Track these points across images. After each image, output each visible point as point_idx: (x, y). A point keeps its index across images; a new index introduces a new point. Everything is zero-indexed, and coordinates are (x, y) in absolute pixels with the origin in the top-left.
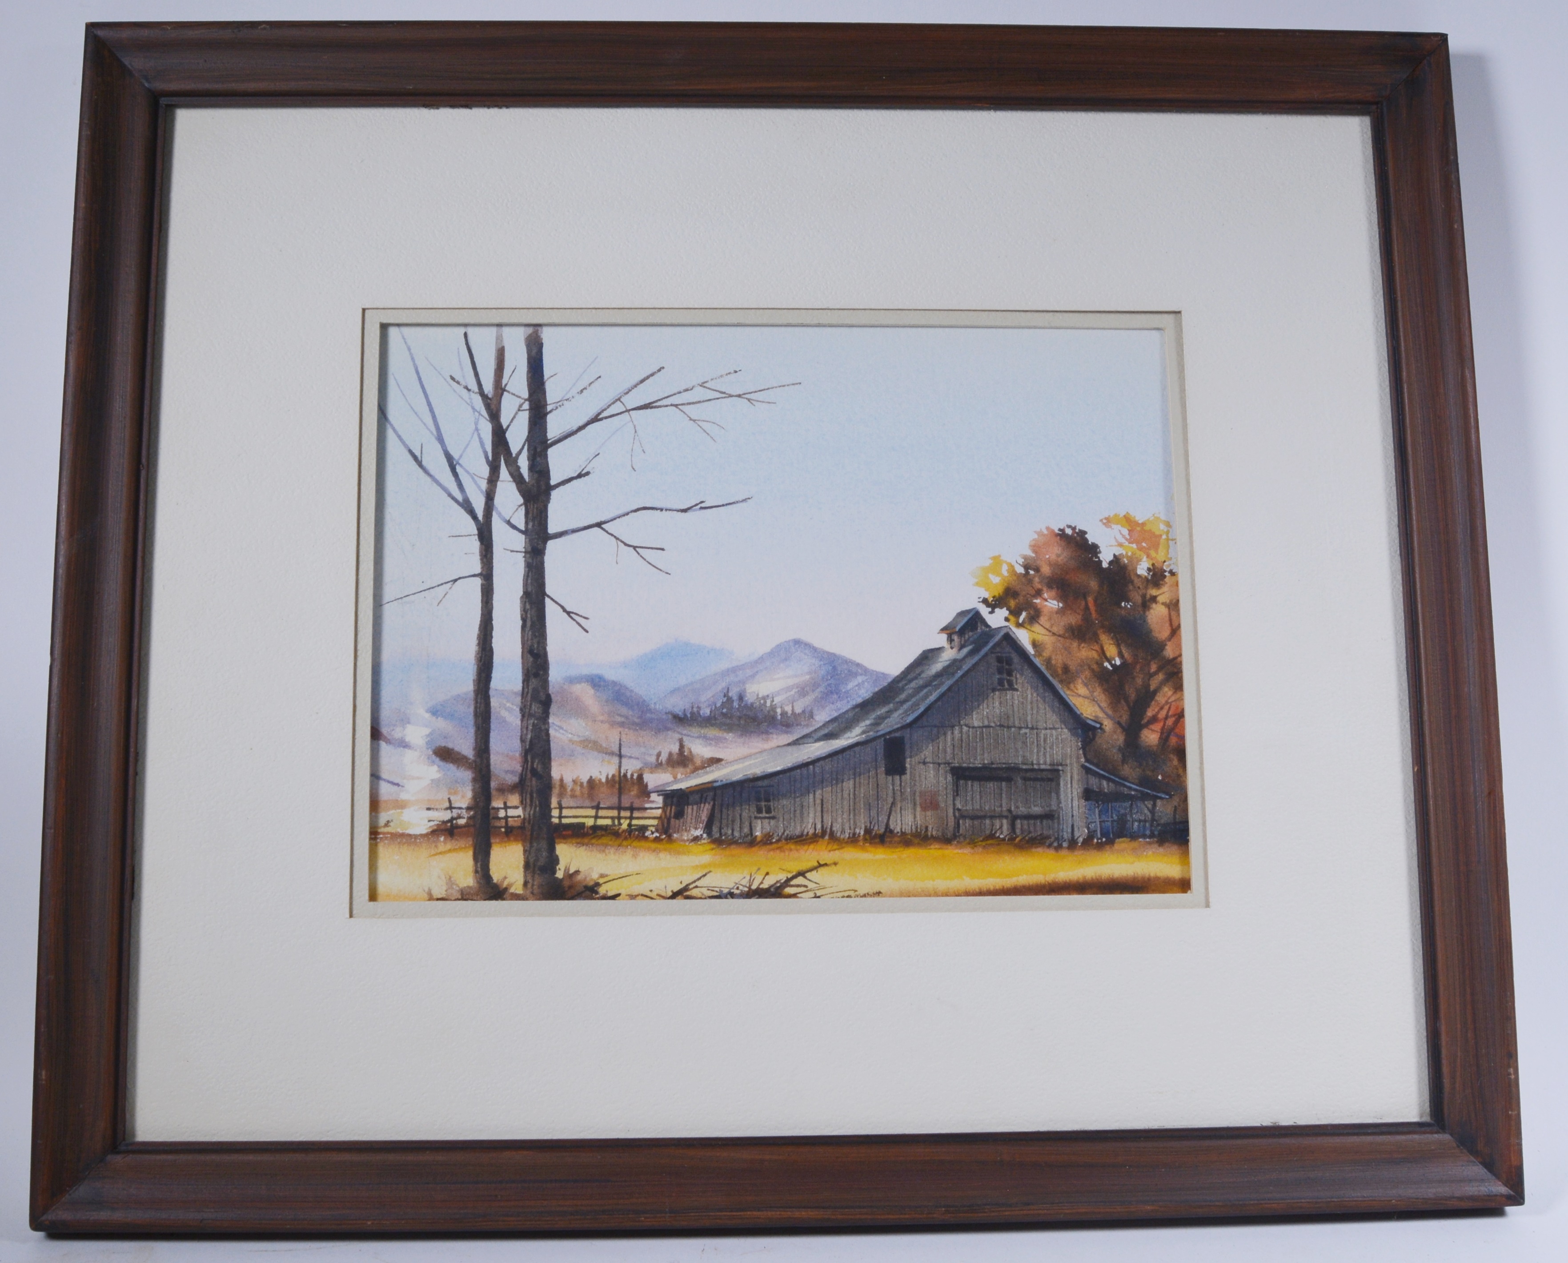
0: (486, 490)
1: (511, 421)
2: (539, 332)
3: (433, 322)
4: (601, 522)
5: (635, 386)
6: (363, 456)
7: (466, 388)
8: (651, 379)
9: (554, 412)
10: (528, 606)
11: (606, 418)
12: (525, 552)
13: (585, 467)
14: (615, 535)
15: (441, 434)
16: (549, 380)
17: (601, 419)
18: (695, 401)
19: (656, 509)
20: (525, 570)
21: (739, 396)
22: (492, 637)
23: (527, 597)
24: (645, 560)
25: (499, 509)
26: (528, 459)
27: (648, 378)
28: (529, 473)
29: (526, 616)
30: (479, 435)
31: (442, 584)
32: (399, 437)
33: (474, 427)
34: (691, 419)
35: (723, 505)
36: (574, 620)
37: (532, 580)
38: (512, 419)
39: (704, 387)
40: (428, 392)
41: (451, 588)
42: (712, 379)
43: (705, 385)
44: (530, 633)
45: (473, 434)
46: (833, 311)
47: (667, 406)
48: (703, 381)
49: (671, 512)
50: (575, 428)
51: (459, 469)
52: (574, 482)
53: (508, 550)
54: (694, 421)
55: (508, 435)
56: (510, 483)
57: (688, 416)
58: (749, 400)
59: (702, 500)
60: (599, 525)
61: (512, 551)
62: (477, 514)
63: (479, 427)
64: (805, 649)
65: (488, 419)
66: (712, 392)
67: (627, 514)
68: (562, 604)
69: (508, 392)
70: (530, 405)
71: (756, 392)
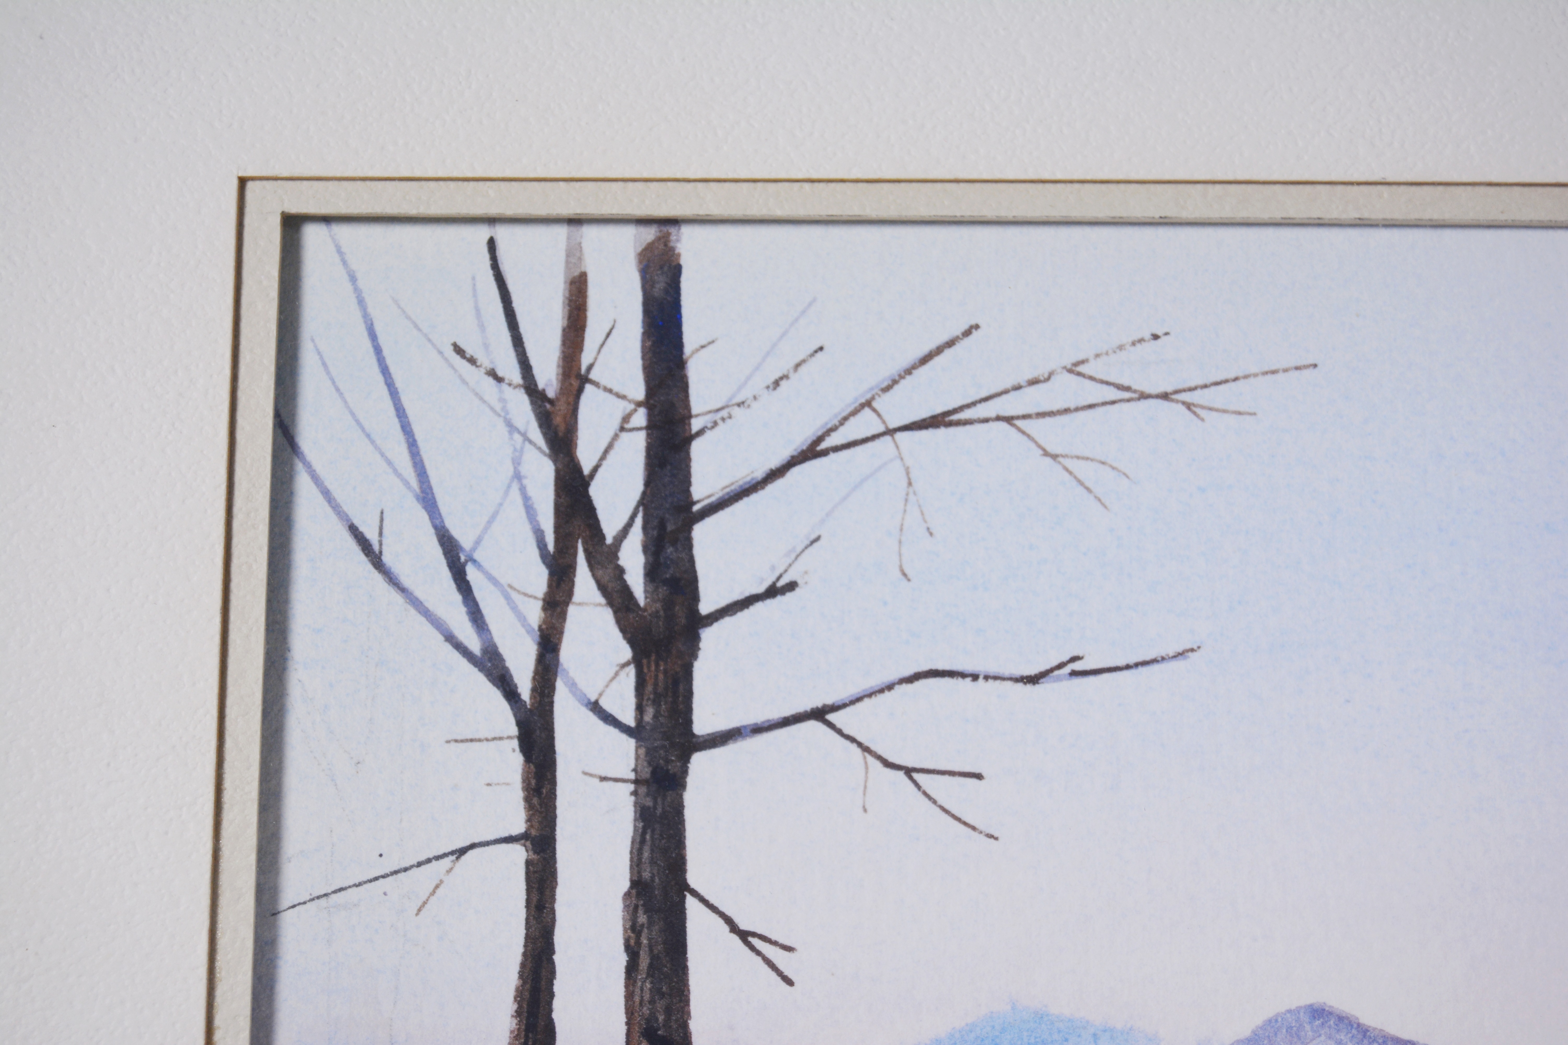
0: (540, 629)
1: (603, 457)
2: (673, 238)
3: (413, 212)
4: (825, 706)
5: (909, 371)
6: (235, 541)
7: (492, 374)
8: (948, 352)
9: (708, 435)
10: (642, 919)
11: (836, 449)
12: (636, 782)
13: (786, 571)
14: (859, 738)
15: (431, 488)
16: (696, 356)
17: (825, 453)
18: (1055, 407)
19: (963, 675)
20: (635, 826)
21: (1165, 396)
22: (552, 995)
23: (638, 895)
24: (935, 802)
25: (572, 674)
26: (645, 549)
27: (939, 350)
28: (645, 584)
29: (638, 943)
30: (523, 490)
31: (429, 861)
32: (326, 494)
33: (512, 469)
34: (1046, 454)
35: (1128, 667)
36: (758, 953)
37: (652, 851)
38: (606, 452)
39: (1079, 374)
40: (399, 384)
41: (450, 871)
42: (1097, 356)
43: (1080, 369)
44: (648, 985)
45: (509, 487)
46: (1394, 187)
47: (986, 420)
48: (1074, 360)
49: (998, 682)
50: (759, 474)
51: (472, 573)
52: (758, 608)
53: (591, 775)
54: (1054, 457)
55: (597, 492)
56: (599, 609)
57: (1039, 446)
58: (1188, 406)
59: (1075, 654)
60: (819, 714)
61: (603, 779)
62: (516, 686)
63: (524, 470)
64: (1338, 1031)
65: (547, 450)
66: (1099, 386)
67: (890, 687)
68: (728, 912)
69: (596, 384)
70: (650, 417)
71: (1205, 386)
